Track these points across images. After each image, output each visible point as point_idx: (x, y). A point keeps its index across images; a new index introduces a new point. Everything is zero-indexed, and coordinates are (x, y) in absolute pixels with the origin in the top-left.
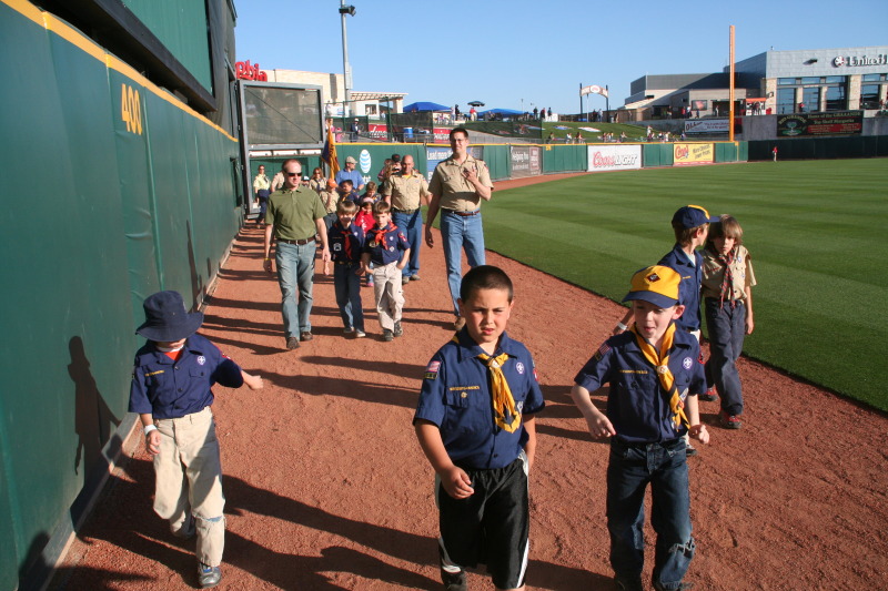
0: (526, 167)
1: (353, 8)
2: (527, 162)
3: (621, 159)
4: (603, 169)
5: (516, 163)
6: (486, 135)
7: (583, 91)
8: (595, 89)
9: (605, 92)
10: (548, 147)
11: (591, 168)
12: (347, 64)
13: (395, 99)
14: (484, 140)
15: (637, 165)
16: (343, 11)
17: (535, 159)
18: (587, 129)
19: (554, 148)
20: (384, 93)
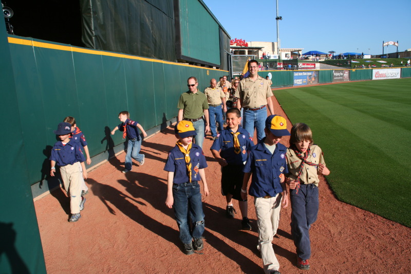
0: (341, 78)
1: (281, 17)
2: (342, 76)
3: (390, 75)
4: (380, 78)
5: (336, 76)
6: (329, 66)
7: (384, 45)
8: (391, 43)
9: (396, 44)
10: (354, 70)
11: (374, 78)
12: (278, 39)
13: (298, 51)
14: (333, 68)
15: (398, 77)
16: (277, 19)
17: (346, 74)
18: (380, 62)
19: (356, 70)
20: (293, 49)
